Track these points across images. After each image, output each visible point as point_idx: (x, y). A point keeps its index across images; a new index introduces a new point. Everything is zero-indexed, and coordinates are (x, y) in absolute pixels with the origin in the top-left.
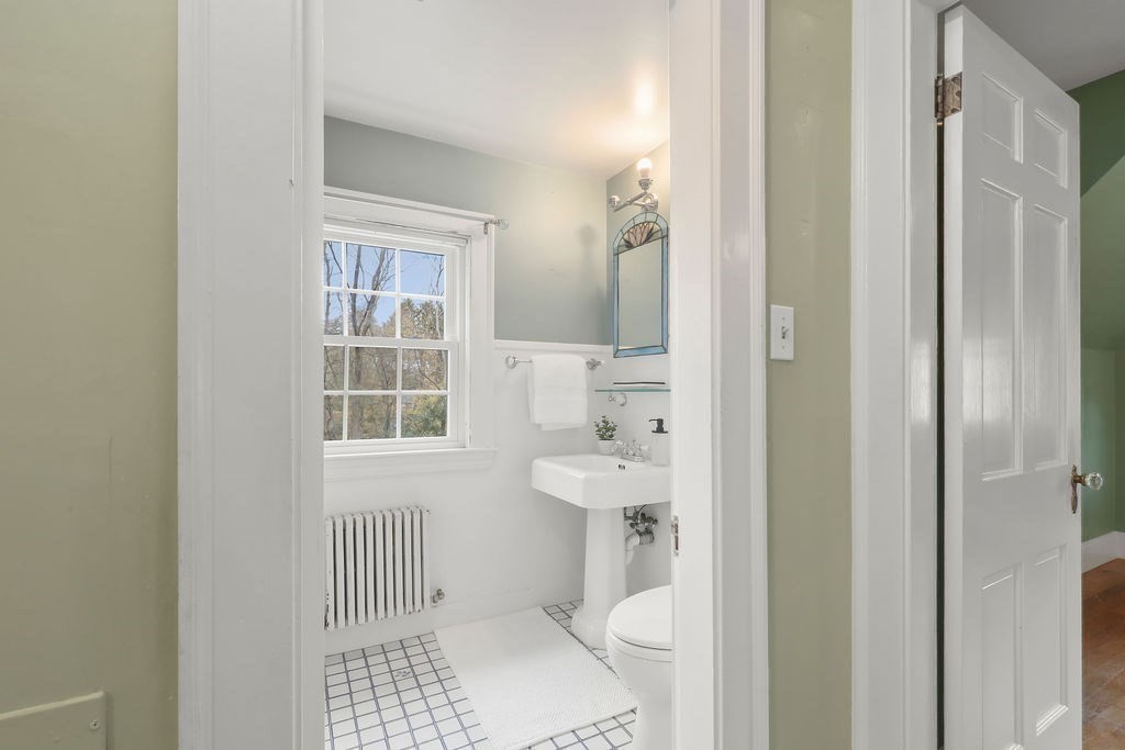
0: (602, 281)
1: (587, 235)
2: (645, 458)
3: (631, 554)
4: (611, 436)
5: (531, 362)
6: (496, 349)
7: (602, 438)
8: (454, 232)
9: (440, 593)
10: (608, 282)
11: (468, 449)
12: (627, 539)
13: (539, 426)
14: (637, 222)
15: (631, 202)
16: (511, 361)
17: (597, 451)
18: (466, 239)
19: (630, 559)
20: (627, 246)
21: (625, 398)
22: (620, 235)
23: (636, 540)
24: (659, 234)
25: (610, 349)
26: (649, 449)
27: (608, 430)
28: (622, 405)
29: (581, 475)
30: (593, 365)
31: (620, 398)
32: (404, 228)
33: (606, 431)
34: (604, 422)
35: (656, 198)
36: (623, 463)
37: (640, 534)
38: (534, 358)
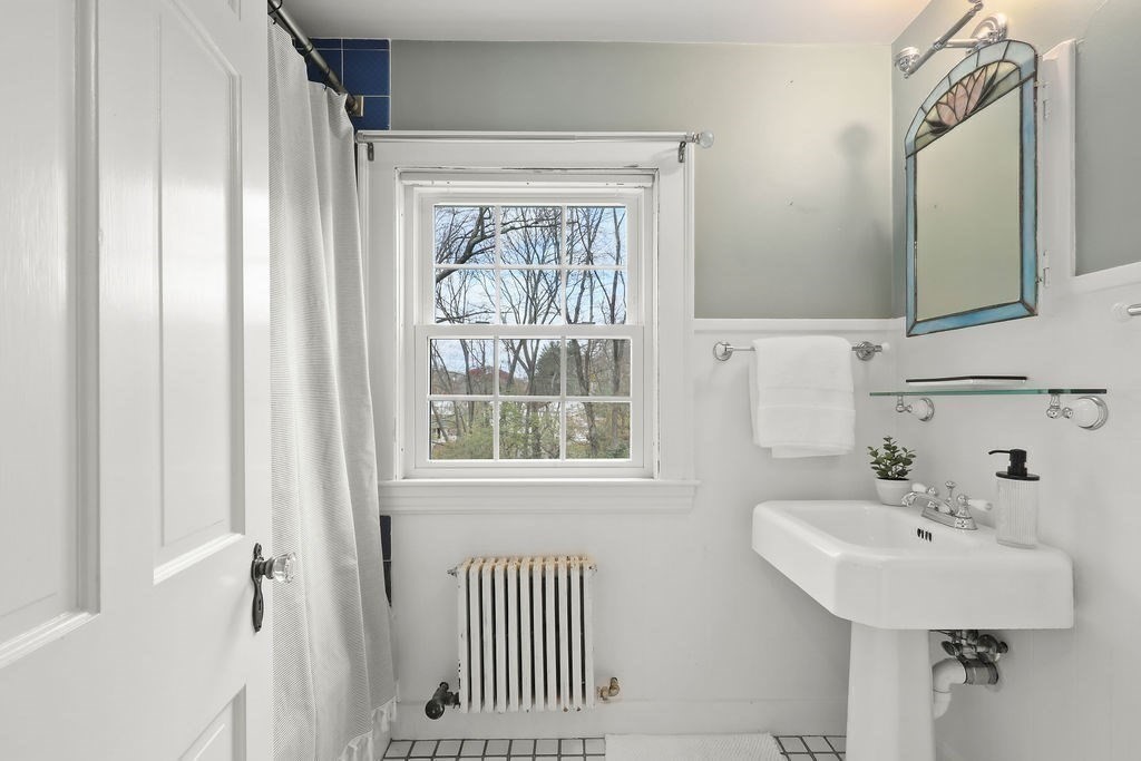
0: (885, 208)
1: (855, 140)
2: (979, 522)
3: (945, 699)
4: (904, 473)
5: (753, 349)
6: (697, 332)
7: (884, 476)
8: (634, 167)
9: (613, 686)
10: (895, 210)
11: (657, 480)
12: (936, 668)
13: (769, 450)
14: (956, 78)
15: (943, 43)
16: (721, 349)
17: (873, 497)
18: (653, 174)
19: (942, 709)
20: (933, 132)
21: (932, 406)
22: (922, 115)
23: (957, 674)
24: (1014, 80)
25: (901, 323)
26: (990, 507)
27: (896, 461)
28: (925, 419)
29: (833, 551)
30: (866, 352)
31: (920, 408)
32: (563, 172)
33: (893, 466)
34: (887, 447)
35: (1002, 20)
36: (928, 526)
37: (967, 664)
38: (760, 343)
